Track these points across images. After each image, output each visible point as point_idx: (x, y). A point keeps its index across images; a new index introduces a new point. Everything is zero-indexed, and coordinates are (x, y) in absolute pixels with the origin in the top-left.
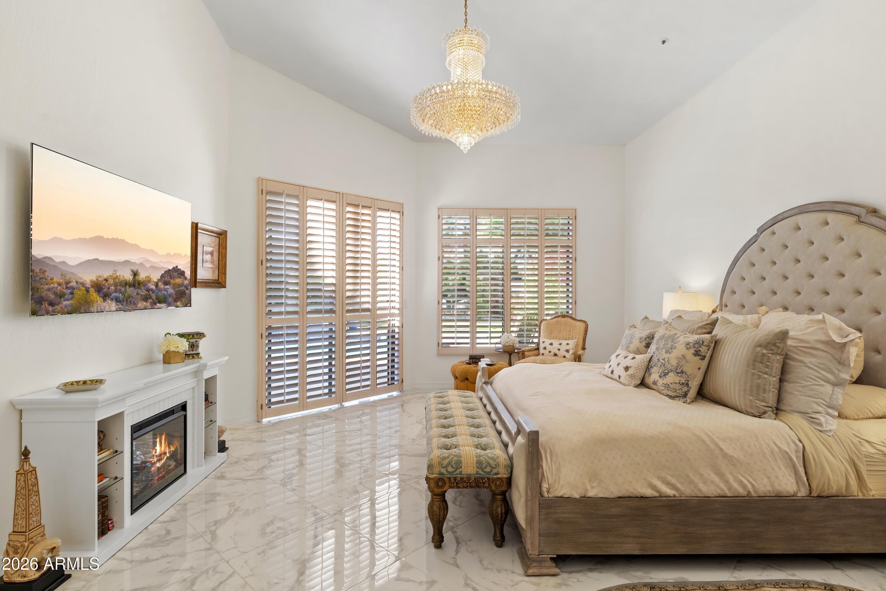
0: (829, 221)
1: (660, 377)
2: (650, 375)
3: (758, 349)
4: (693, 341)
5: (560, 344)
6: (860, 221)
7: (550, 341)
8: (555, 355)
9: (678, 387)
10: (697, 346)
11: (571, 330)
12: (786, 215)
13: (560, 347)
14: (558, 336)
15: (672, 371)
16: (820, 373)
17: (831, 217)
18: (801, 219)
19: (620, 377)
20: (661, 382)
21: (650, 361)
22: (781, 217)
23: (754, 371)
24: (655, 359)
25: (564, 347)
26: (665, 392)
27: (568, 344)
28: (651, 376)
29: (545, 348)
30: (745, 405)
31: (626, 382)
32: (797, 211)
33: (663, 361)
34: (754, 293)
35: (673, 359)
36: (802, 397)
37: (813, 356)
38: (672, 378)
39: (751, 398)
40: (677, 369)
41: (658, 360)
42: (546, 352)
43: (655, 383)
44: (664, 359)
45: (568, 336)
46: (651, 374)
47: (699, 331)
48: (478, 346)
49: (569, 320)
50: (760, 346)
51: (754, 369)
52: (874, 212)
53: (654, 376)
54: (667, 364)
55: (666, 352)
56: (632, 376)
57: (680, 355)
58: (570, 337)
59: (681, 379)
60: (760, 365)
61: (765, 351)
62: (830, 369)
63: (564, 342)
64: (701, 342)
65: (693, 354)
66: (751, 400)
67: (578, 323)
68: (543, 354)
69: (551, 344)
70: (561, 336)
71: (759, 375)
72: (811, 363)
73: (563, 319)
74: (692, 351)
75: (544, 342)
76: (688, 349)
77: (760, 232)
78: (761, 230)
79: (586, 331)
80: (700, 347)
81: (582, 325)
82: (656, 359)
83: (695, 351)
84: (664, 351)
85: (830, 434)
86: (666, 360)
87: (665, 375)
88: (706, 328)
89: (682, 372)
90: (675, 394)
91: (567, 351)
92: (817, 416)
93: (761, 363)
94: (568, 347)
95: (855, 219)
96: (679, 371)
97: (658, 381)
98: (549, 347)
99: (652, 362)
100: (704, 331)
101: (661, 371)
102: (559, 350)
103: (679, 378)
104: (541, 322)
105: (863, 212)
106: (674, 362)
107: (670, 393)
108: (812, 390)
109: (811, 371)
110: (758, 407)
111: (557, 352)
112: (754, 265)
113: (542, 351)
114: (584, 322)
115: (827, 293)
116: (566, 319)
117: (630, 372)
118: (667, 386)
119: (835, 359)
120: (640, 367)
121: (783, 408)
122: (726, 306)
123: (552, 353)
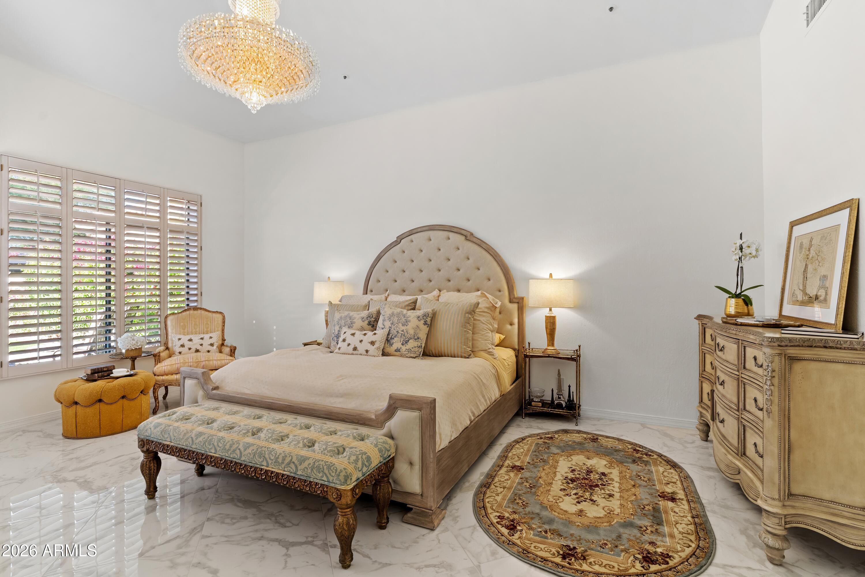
0: (450, 237)
1: (403, 344)
2: (391, 345)
3: (467, 315)
4: (421, 315)
5: (202, 339)
6: (467, 239)
7: (189, 337)
8: (197, 351)
9: (416, 349)
10: (425, 317)
11: (209, 323)
12: (419, 230)
13: (201, 342)
14: (194, 331)
15: (411, 339)
16: (488, 326)
17: (451, 235)
18: (431, 233)
19: (367, 351)
20: (404, 348)
21: (388, 335)
22: (415, 231)
23: (465, 329)
24: (393, 332)
25: (207, 342)
26: (409, 355)
27: (211, 338)
28: (393, 346)
29: (183, 346)
30: (461, 352)
31: (375, 354)
32: (427, 228)
33: (402, 333)
34: (396, 281)
35: (410, 329)
36: (483, 341)
37: (484, 316)
38: (412, 344)
39: (465, 347)
40: (414, 337)
41: (398, 332)
42: (184, 350)
43: (398, 350)
44: (403, 331)
45: (205, 330)
46: (393, 344)
47: (407, 308)
48: (75, 356)
49: (203, 312)
50: (468, 313)
51: (465, 328)
52: (472, 234)
53: (397, 344)
54: (406, 334)
55: (403, 325)
56: (378, 348)
57: (415, 326)
58: (209, 329)
59: (418, 343)
60: (468, 325)
61: (470, 316)
62: (491, 322)
63: (206, 336)
64: (427, 315)
65: (424, 324)
66: (465, 348)
67: (214, 315)
68: (180, 353)
69: (190, 340)
70: (198, 330)
71: (468, 332)
72: (483, 320)
73: (195, 312)
74: (422, 322)
75: (180, 339)
76: (419, 321)
77: (399, 240)
78: (400, 239)
79: (224, 322)
80: (427, 318)
81: (220, 316)
82: (395, 331)
83: (424, 321)
84: (400, 325)
85: (498, 359)
86: (405, 331)
87: (406, 343)
88: (410, 306)
89: (418, 338)
90: (416, 355)
91: (212, 345)
92: (491, 350)
93: (468, 323)
94: (211, 341)
95: (463, 238)
96: (416, 337)
97: (401, 348)
98: (188, 344)
99: (391, 335)
100: (410, 308)
101: (402, 340)
102: (201, 345)
103: (417, 343)
104: (166, 317)
105: (468, 234)
106: (412, 332)
107: (412, 355)
108: (486, 336)
109: (484, 325)
110: (468, 352)
111: (199, 347)
112: (396, 262)
113: (176, 348)
114: (221, 313)
115: (449, 281)
116: (199, 311)
117: (377, 345)
118: (409, 350)
119: (492, 316)
120: (383, 340)
121: (474, 350)
122: (372, 291)
123: (193, 350)
